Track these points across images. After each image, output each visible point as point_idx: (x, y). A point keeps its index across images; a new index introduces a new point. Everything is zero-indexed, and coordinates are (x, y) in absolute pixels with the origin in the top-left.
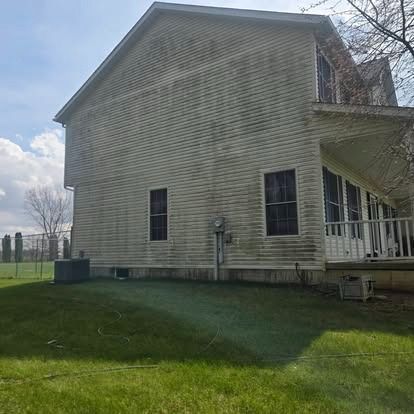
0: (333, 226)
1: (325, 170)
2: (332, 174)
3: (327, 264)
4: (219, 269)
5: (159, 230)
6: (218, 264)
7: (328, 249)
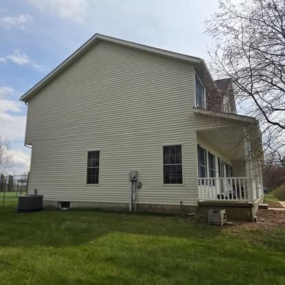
0: (203, 180)
1: (198, 146)
2: (201, 148)
3: (199, 203)
4: (132, 204)
5: (93, 177)
6: (132, 201)
7: (200, 193)
